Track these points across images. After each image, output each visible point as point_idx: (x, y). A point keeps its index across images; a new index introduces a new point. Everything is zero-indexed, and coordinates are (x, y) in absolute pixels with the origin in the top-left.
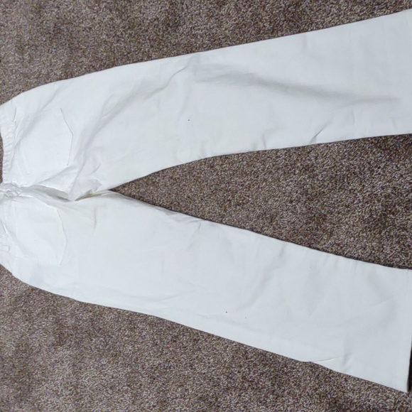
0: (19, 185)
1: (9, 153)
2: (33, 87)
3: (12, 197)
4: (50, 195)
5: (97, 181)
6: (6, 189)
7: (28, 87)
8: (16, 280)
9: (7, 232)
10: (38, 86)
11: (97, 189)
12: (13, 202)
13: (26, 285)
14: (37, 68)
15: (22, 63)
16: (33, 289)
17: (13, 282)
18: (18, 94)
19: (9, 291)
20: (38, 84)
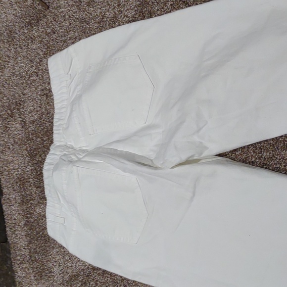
0: (77, 147)
1: (63, 110)
2: (94, 34)
3: (71, 162)
4: (129, 160)
5: (201, 143)
6: (61, 151)
7: (86, 33)
8: (71, 256)
9: (62, 202)
10: (101, 31)
11: (201, 154)
12: (75, 168)
13: (84, 263)
14: (99, 11)
15: (77, 6)
16: (95, 269)
17: (67, 258)
18: (73, 43)
19: (61, 268)
20: (101, 30)
